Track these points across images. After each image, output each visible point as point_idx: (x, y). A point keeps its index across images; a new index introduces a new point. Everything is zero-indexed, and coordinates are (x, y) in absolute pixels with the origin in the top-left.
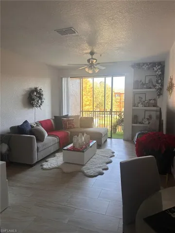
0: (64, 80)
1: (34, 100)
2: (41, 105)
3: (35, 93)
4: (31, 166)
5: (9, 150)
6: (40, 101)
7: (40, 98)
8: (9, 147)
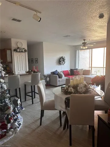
0: (77, 51)
1: (61, 62)
2: (64, 64)
3: (62, 59)
4: (56, 86)
5: (50, 80)
6: (63, 62)
7: (64, 61)
8: (50, 79)
